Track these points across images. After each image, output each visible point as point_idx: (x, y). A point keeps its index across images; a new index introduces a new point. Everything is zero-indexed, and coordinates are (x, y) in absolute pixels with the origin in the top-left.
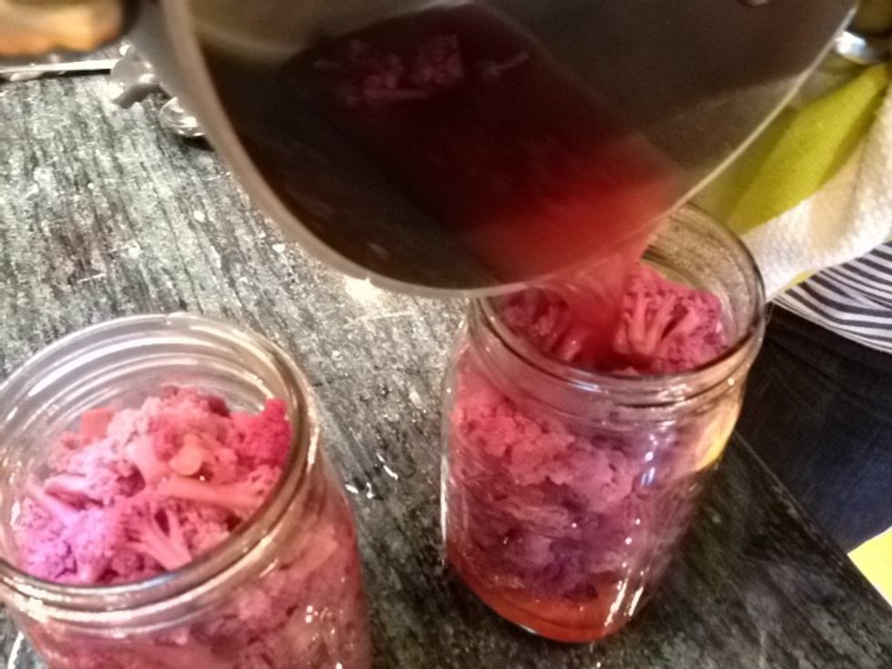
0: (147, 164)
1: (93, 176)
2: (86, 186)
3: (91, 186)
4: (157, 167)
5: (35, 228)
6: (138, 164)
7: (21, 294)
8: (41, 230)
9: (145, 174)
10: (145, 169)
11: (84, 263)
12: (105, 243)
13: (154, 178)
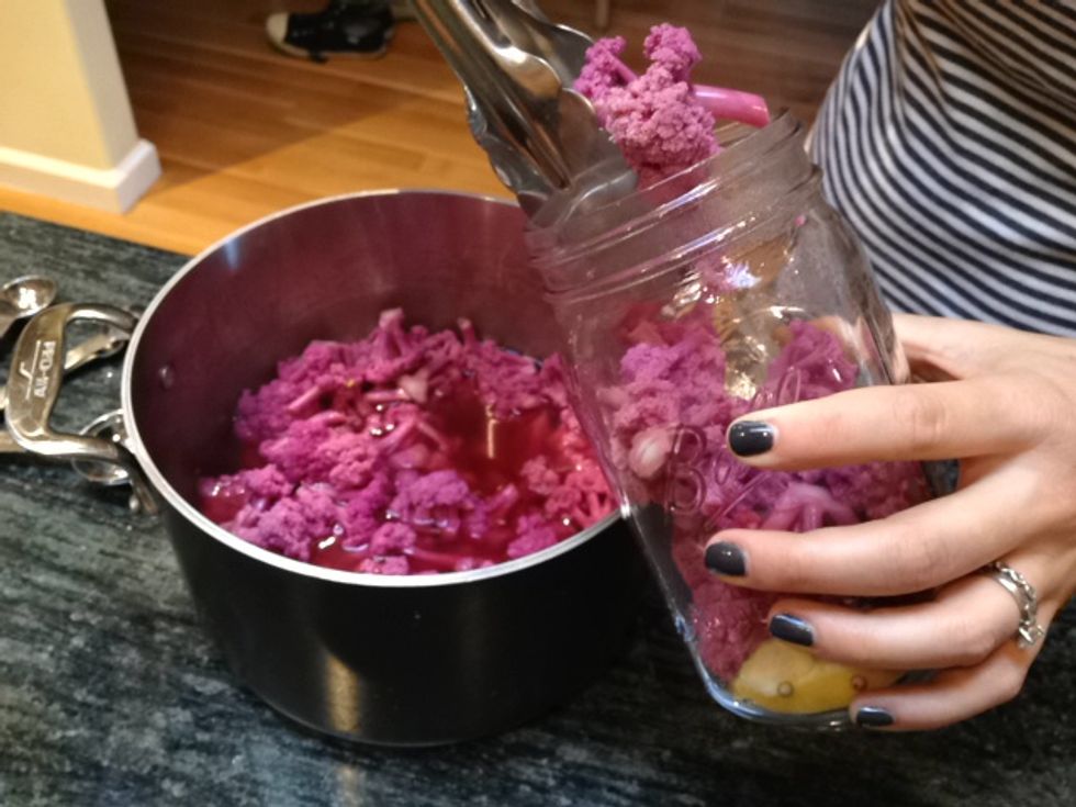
0: (110, 549)
1: (62, 605)
2: (70, 621)
3: (74, 617)
4: (129, 544)
5: (76, 708)
6: (100, 556)
7: (166, 784)
8: (84, 705)
9: (122, 560)
10: (115, 556)
11: (192, 698)
12: (185, 661)
13: (140, 557)
